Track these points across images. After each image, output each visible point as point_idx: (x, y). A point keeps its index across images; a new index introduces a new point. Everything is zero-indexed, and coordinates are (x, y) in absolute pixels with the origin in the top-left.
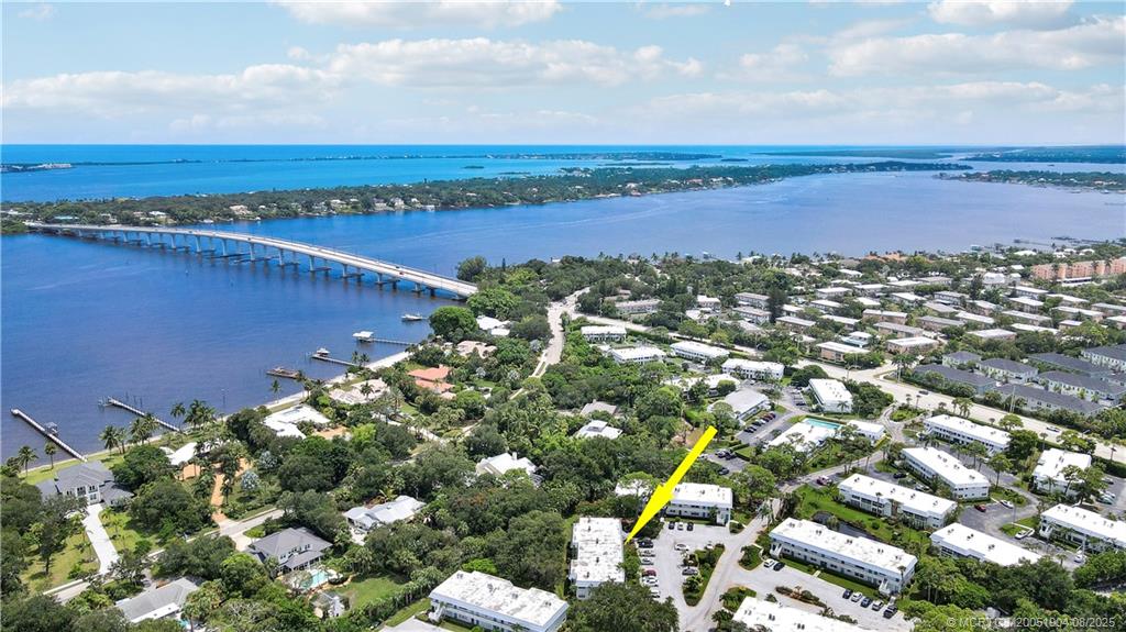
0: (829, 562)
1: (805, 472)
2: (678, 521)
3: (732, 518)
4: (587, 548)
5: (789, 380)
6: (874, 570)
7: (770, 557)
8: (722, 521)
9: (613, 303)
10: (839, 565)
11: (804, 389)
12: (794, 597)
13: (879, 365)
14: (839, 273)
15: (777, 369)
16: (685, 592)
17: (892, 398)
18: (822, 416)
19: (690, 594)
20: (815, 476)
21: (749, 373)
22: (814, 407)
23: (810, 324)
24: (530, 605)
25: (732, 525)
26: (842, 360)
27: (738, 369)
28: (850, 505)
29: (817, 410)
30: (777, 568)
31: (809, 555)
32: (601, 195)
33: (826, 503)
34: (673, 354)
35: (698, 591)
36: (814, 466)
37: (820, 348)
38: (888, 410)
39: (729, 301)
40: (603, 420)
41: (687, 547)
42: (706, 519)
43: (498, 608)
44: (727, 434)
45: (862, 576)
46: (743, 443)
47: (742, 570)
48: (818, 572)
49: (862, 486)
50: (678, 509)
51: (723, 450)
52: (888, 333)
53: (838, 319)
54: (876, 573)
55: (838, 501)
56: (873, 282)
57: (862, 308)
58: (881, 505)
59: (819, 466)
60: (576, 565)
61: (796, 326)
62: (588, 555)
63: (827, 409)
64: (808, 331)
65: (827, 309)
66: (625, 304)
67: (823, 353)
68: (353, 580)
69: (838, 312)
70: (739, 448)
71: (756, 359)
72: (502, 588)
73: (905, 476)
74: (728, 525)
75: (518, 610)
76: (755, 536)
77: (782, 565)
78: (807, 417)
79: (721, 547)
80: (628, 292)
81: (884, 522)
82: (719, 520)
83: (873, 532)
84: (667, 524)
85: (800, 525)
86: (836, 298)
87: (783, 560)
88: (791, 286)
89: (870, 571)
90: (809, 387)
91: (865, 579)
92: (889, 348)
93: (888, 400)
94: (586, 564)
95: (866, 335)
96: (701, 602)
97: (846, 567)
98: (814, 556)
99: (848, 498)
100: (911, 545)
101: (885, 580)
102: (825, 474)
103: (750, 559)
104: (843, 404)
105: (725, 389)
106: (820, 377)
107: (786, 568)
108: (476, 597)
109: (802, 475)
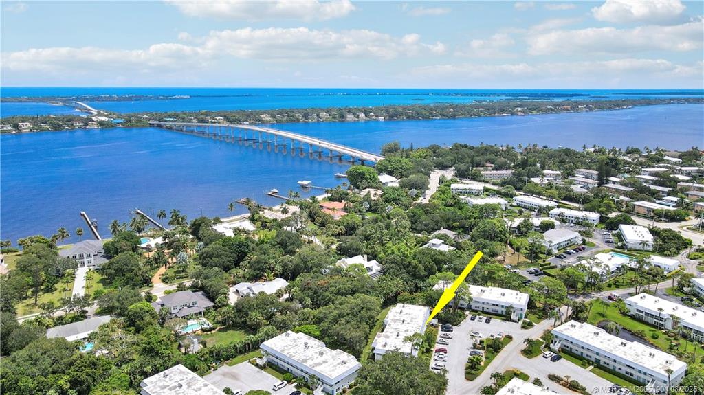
0: (603, 360)
1: (600, 289)
2: (479, 315)
3: (526, 317)
4: (395, 326)
5: (603, 226)
6: (643, 370)
7: (550, 349)
8: (516, 319)
9: (480, 171)
10: (612, 364)
11: (614, 232)
12: (562, 385)
13: (685, 220)
14: (664, 160)
15: (594, 216)
16: (467, 368)
17: (691, 242)
18: (626, 251)
19: (469, 370)
20: (607, 293)
21: (571, 219)
22: (619, 244)
23: (629, 189)
24: (331, 361)
25: (524, 322)
26: (652, 214)
27: (561, 215)
28: (633, 317)
29: (622, 246)
30: (554, 360)
31: (585, 352)
32: (496, 115)
33: (613, 313)
34: (515, 204)
35: (478, 369)
36: (609, 286)
37: (634, 205)
38: (686, 252)
39: (569, 173)
40: (442, 239)
41: (480, 335)
42: (504, 316)
43: (305, 361)
44: (540, 258)
45: (632, 375)
46: (552, 265)
47: (523, 358)
48: (592, 367)
49: (646, 302)
50: (481, 306)
51: (533, 269)
52: (696, 198)
53: (653, 187)
54: (645, 374)
55: (624, 314)
56: (690, 166)
57: (677, 181)
58: (662, 320)
59: (613, 286)
60: (379, 337)
61: (617, 191)
62: (392, 330)
63: (630, 246)
64: (626, 194)
65: (647, 181)
66: (487, 172)
67: (637, 209)
68: (219, 330)
69: (655, 183)
70: (547, 268)
71: (578, 209)
72: (315, 346)
73: (692, 300)
74: (521, 322)
75: (320, 364)
76: (541, 333)
77: (559, 358)
78: (612, 251)
79: (509, 338)
80: (493, 165)
81: (664, 333)
82: (513, 317)
83: (652, 341)
84: (470, 316)
85: (581, 327)
86: (655, 174)
87: (561, 354)
88: (620, 166)
89: (640, 371)
90: (618, 230)
91: (635, 377)
92: (696, 209)
93: (687, 244)
94: (388, 337)
95: (675, 199)
96: (478, 378)
97: (617, 366)
98: (589, 354)
99: (633, 312)
100: (687, 355)
101: (653, 381)
102: (617, 293)
103: (531, 350)
104: (644, 243)
105: (546, 227)
106: (629, 224)
107: (563, 360)
108: (292, 351)
109: (597, 292)
